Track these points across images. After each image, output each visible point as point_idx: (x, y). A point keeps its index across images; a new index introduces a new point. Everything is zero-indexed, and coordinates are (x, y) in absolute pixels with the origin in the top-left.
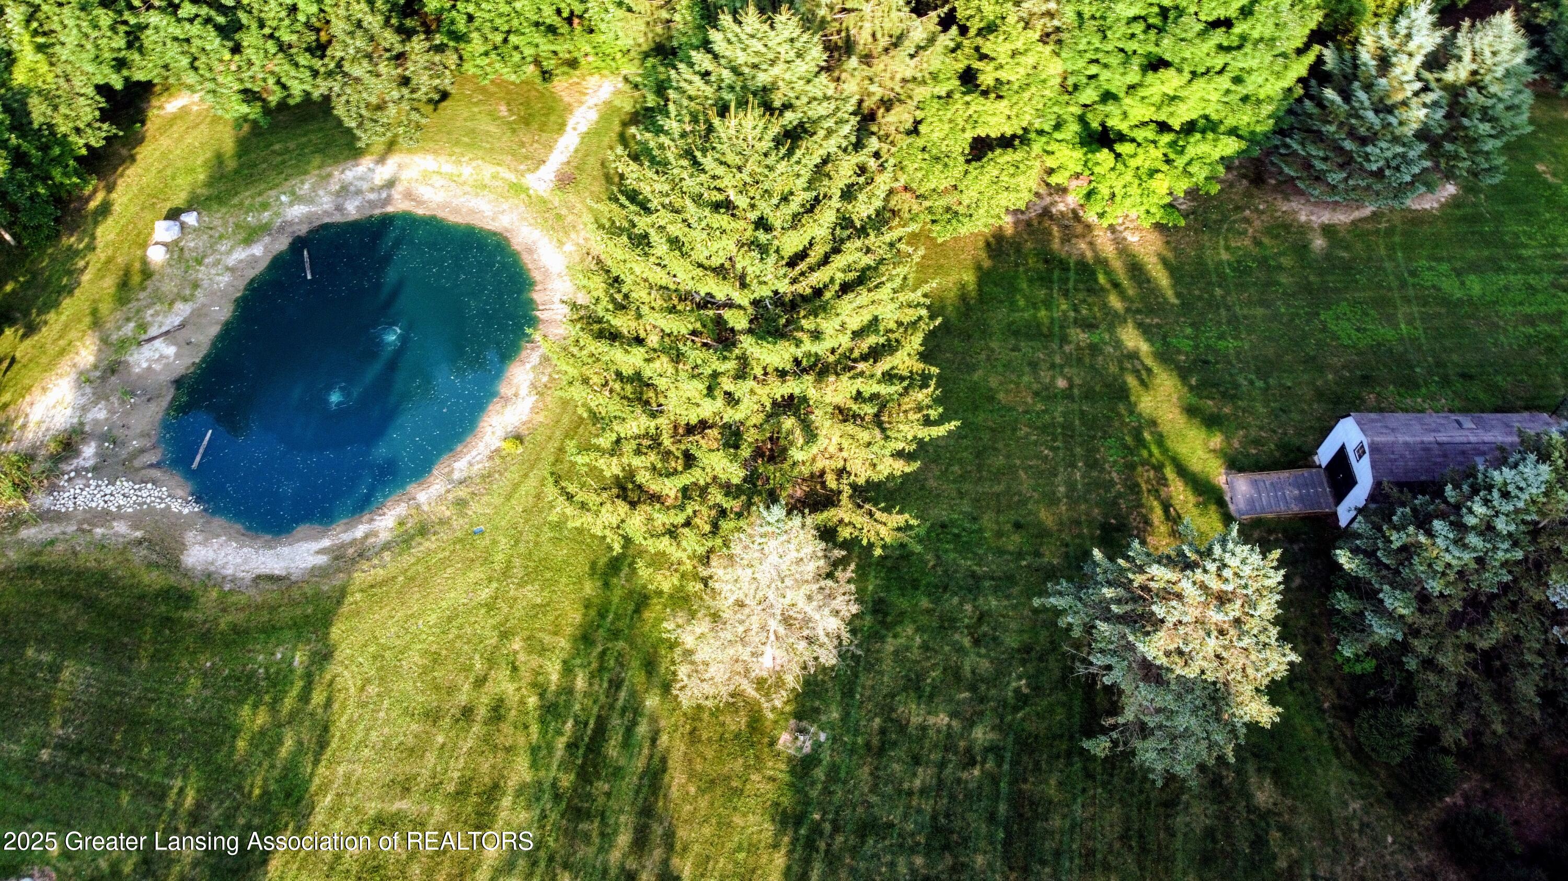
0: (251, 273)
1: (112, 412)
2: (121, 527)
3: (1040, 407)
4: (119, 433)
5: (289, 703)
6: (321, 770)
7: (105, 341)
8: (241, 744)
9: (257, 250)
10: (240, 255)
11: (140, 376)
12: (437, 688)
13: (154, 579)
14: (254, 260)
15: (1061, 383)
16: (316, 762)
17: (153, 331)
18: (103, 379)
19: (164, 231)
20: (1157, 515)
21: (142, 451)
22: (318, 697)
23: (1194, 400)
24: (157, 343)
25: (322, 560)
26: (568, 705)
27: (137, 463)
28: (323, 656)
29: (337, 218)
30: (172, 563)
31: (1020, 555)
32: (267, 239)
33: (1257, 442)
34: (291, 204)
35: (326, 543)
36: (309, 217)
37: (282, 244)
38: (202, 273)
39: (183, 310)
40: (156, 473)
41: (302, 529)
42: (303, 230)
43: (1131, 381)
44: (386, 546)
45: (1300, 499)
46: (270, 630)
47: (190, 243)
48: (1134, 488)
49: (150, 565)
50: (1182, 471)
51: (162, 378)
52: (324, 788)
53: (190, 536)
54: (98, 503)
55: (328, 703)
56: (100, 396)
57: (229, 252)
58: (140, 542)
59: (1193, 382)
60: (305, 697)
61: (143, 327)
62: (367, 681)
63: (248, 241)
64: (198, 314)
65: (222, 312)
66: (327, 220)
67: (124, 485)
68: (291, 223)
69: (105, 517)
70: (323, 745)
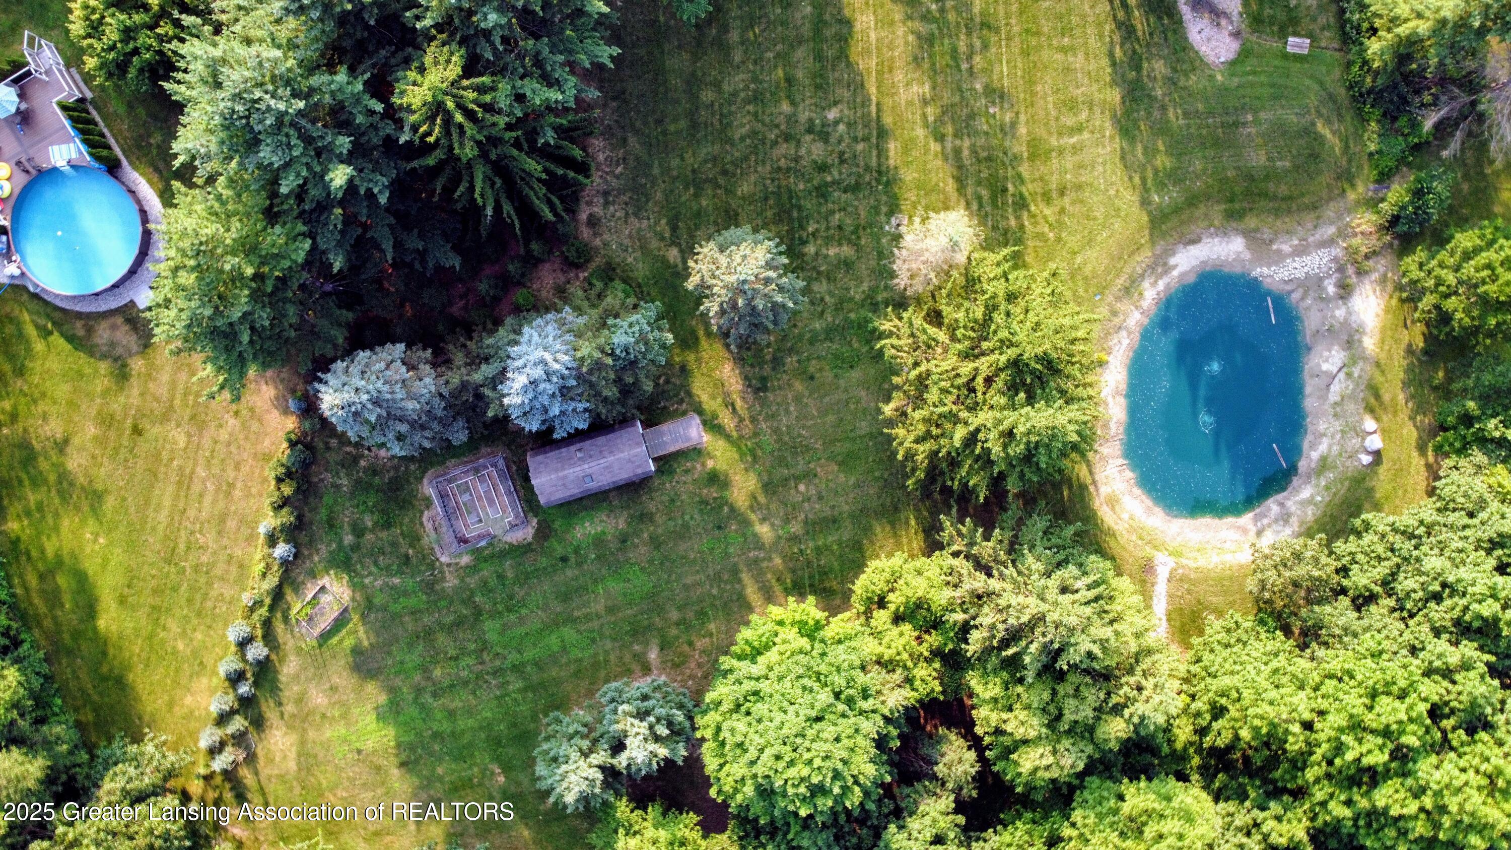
0: (1309, 438)
1: (1333, 317)
2: (1286, 248)
3: (812, 466)
4: (1322, 305)
5: (1150, 174)
6: (1118, 146)
7: (1365, 359)
8: (1162, 148)
9: (1315, 455)
10: (1323, 448)
11: (1332, 344)
12: (1082, 202)
13: (1251, 222)
14: (1313, 447)
15: (802, 487)
16: (1122, 149)
17: (1342, 375)
18: (1351, 336)
19: (1375, 442)
20: (739, 403)
21: (1303, 299)
22: (1137, 180)
23: (725, 493)
24: (1335, 370)
25: (1172, 261)
26: (1015, 211)
27: (1301, 290)
28: (1145, 202)
29: (1280, 497)
30: (1248, 234)
31: (808, 359)
32: (1313, 465)
33: (687, 471)
34: (1312, 496)
35: (1175, 273)
36: (1297, 491)
37: (1302, 465)
38: (1337, 425)
39: (1333, 397)
40: (1288, 288)
41: (1191, 279)
42: (1296, 481)
43: (762, 499)
44: (1142, 276)
45: (662, 434)
46: (1177, 210)
47: (1356, 442)
48: (753, 420)
49: (1257, 230)
50: (728, 437)
51: (1319, 348)
52: (1112, 138)
53: (1247, 255)
54: (1307, 259)
55: (1131, 178)
56: (1346, 323)
57: (1330, 446)
58: (1271, 242)
59: (726, 509)
60: (1144, 180)
61: (1349, 375)
62: (1117, 196)
63: (1323, 459)
64: (1323, 397)
65: (1310, 403)
66: (1285, 494)
67: (1301, 274)
68: (1305, 483)
69: (1299, 252)
70: (1123, 158)
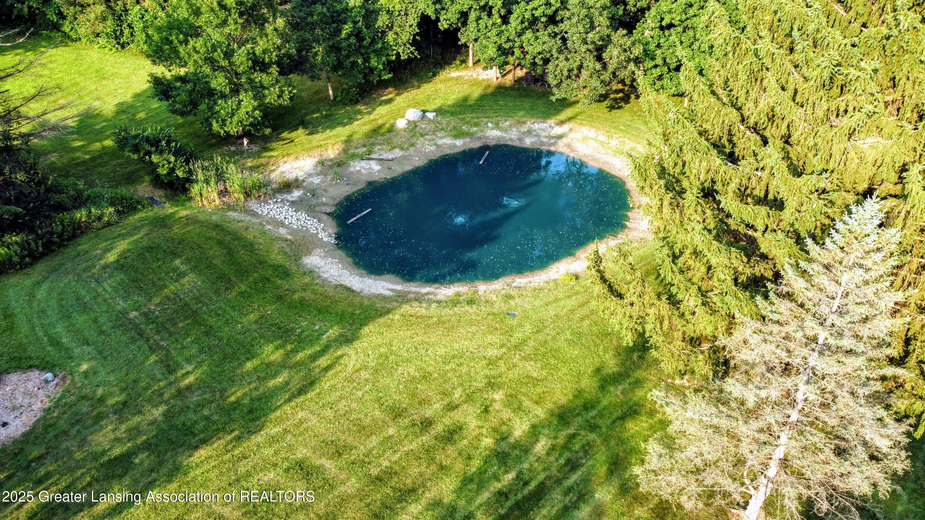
0: (448, 152)
1: (322, 181)
2: (282, 231)
4: (319, 192)
6: (287, 408)
7: (345, 151)
8: (249, 365)
9: (459, 142)
10: (448, 141)
11: (351, 173)
12: (413, 395)
13: (277, 260)
14: (455, 146)
16: (289, 400)
17: (373, 156)
18: (331, 167)
19: (413, 116)
21: (325, 204)
22: (323, 362)
24: (372, 162)
26: (519, 460)
27: (317, 209)
29: (517, 144)
30: (295, 257)
32: (468, 140)
34: (493, 129)
35: (399, 287)
36: (499, 138)
37: (476, 145)
38: (420, 141)
39: (398, 153)
40: (325, 217)
41: (389, 276)
42: (492, 143)
44: (439, 302)
46: (323, 311)
47: (423, 125)
49: (282, 252)
51: (363, 178)
52: (280, 421)
53: (318, 251)
54: (281, 216)
55: (327, 369)
56: (322, 173)
57: (442, 138)
58: (286, 240)
60: (314, 358)
61: (370, 153)
62: (366, 368)
63: (456, 137)
64: (405, 158)
65: (418, 161)
66: (510, 143)
67: (303, 215)
68: (487, 138)
69: (278, 224)
70: (302, 391)
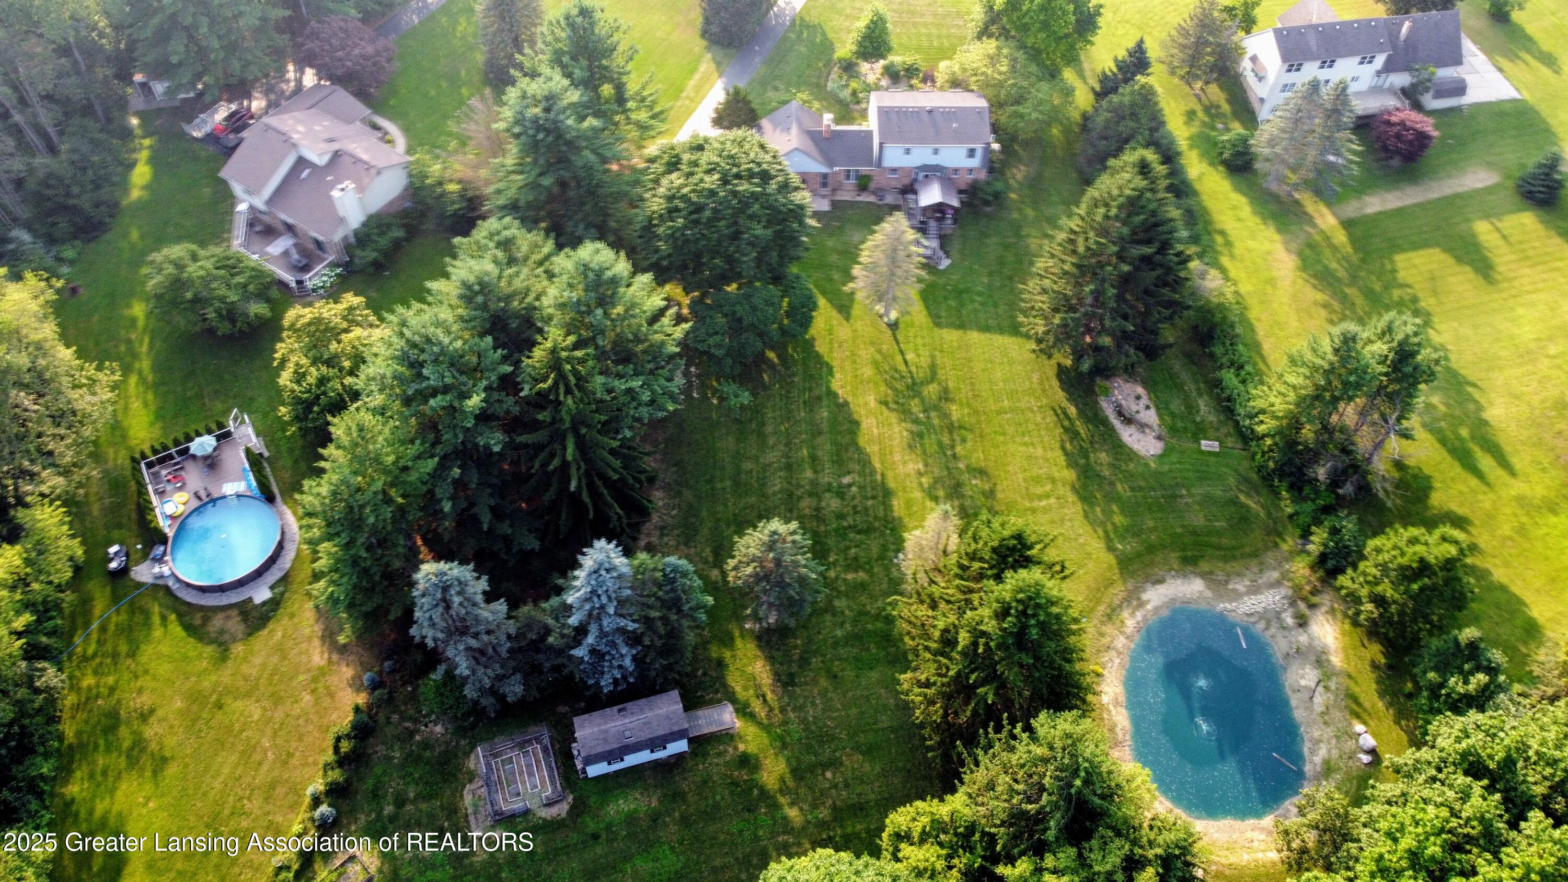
0: (1307, 744)
2: (1241, 588)
3: (837, 754)
4: (1286, 633)
7: (1337, 675)
9: (1318, 759)
10: (1323, 752)
11: (1303, 664)
13: (1204, 566)
14: (1313, 752)
15: (829, 775)
17: (1320, 689)
19: (1369, 741)
20: (769, 696)
22: (1100, 532)
23: (755, 776)
24: (1313, 685)
25: (1145, 597)
28: (1111, 549)
30: (1203, 575)
31: (832, 660)
32: (1318, 769)
33: (719, 754)
35: (1149, 607)
37: (1308, 768)
38: (1329, 732)
39: (1319, 707)
40: (1252, 619)
41: (1165, 613)
42: (1306, 784)
43: (791, 783)
44: (1120, 606)
45: (697, 718)
46: (1139, 555)
47: (1351, 744)
48: (783, 710)
49: (1211, 573)
50: (759, 724)
51: (1293, 667)
53: (1208, 594)
54: (1261, 597)
56: (1310, 647)
57: (1329, 751)
58: (1227, 582)
59: (756, 792)
63: (1326, 762)
64: (1309, 708)
65: (1299, 714)
66: (1297, 795)
68: (1315, 783)
